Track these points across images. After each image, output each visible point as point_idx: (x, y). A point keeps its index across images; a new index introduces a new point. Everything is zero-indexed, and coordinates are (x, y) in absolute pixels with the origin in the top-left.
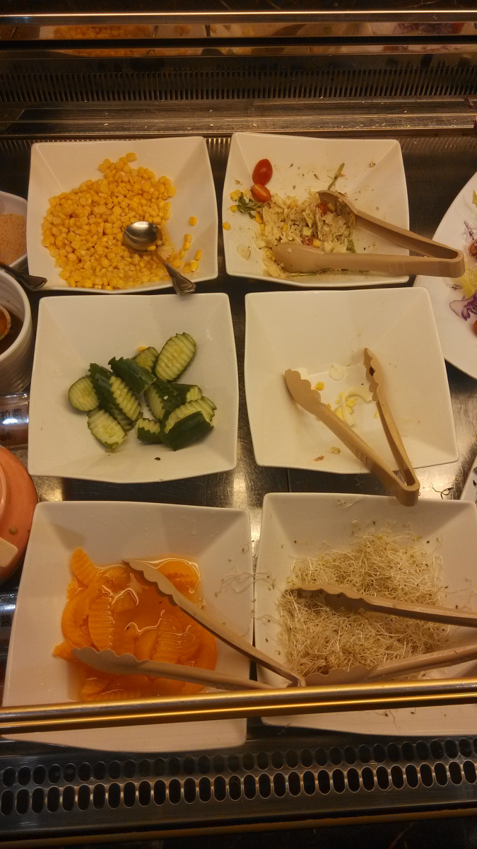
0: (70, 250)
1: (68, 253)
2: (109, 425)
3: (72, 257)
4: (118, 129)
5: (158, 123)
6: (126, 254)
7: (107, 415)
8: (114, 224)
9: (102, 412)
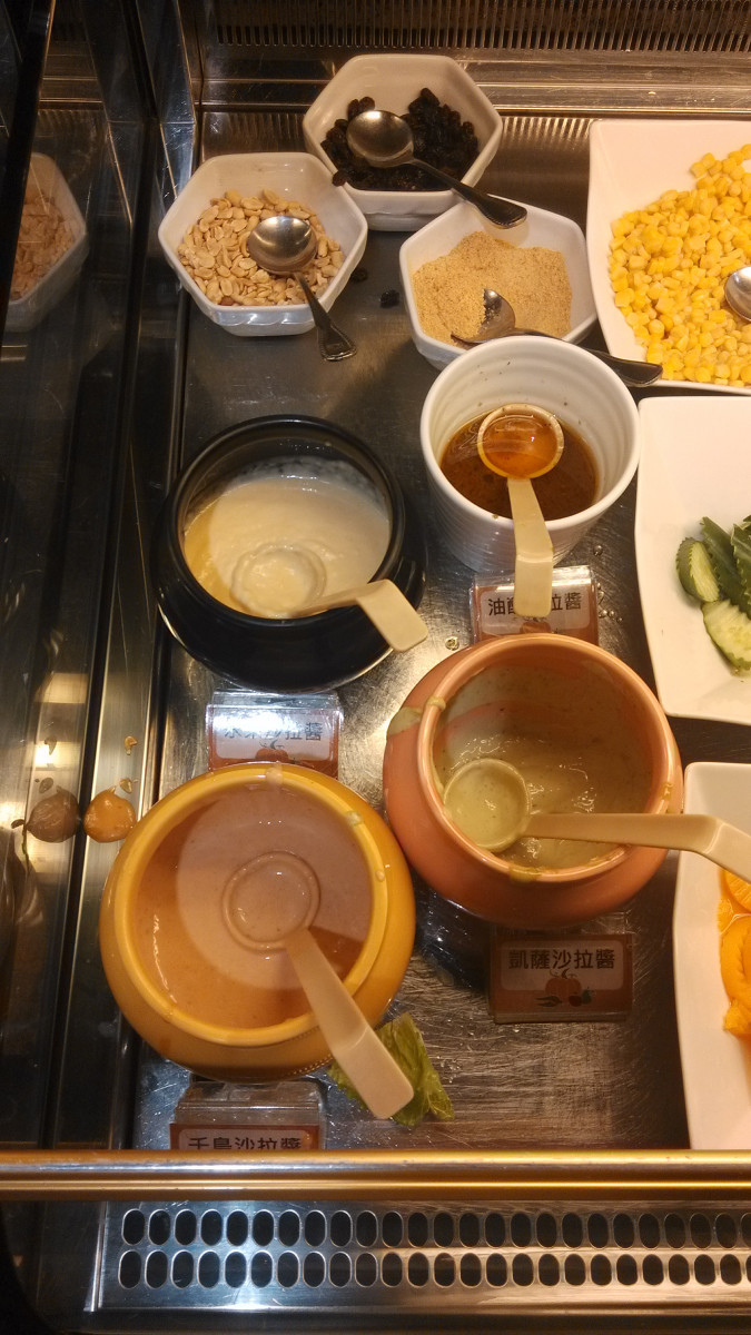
0: (654, 314)
1: (651, 320)
2: (741, 629)
3: (658, 327)
4: (670, 102)
5: (742, 93)
6: (731, 323)
7: (735, 610)
8: (708, 270)
9: (726, 604)
